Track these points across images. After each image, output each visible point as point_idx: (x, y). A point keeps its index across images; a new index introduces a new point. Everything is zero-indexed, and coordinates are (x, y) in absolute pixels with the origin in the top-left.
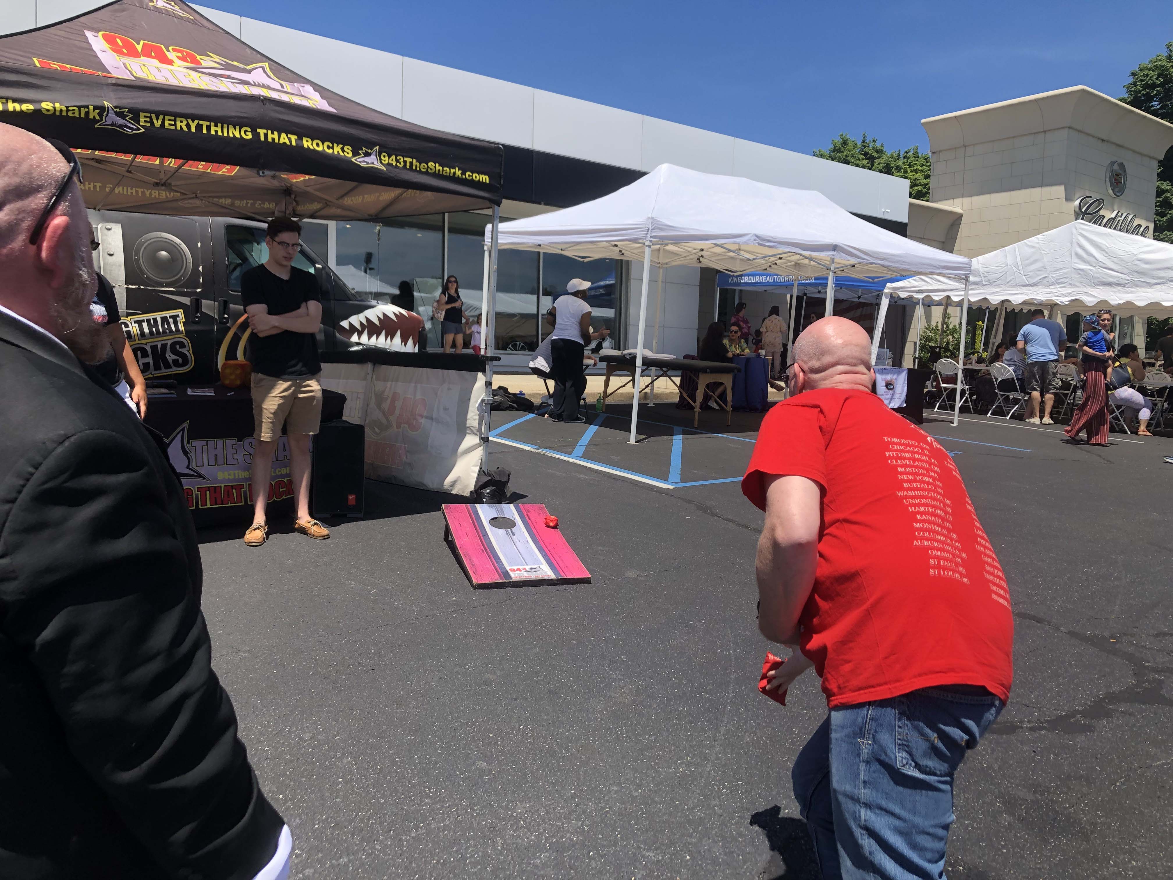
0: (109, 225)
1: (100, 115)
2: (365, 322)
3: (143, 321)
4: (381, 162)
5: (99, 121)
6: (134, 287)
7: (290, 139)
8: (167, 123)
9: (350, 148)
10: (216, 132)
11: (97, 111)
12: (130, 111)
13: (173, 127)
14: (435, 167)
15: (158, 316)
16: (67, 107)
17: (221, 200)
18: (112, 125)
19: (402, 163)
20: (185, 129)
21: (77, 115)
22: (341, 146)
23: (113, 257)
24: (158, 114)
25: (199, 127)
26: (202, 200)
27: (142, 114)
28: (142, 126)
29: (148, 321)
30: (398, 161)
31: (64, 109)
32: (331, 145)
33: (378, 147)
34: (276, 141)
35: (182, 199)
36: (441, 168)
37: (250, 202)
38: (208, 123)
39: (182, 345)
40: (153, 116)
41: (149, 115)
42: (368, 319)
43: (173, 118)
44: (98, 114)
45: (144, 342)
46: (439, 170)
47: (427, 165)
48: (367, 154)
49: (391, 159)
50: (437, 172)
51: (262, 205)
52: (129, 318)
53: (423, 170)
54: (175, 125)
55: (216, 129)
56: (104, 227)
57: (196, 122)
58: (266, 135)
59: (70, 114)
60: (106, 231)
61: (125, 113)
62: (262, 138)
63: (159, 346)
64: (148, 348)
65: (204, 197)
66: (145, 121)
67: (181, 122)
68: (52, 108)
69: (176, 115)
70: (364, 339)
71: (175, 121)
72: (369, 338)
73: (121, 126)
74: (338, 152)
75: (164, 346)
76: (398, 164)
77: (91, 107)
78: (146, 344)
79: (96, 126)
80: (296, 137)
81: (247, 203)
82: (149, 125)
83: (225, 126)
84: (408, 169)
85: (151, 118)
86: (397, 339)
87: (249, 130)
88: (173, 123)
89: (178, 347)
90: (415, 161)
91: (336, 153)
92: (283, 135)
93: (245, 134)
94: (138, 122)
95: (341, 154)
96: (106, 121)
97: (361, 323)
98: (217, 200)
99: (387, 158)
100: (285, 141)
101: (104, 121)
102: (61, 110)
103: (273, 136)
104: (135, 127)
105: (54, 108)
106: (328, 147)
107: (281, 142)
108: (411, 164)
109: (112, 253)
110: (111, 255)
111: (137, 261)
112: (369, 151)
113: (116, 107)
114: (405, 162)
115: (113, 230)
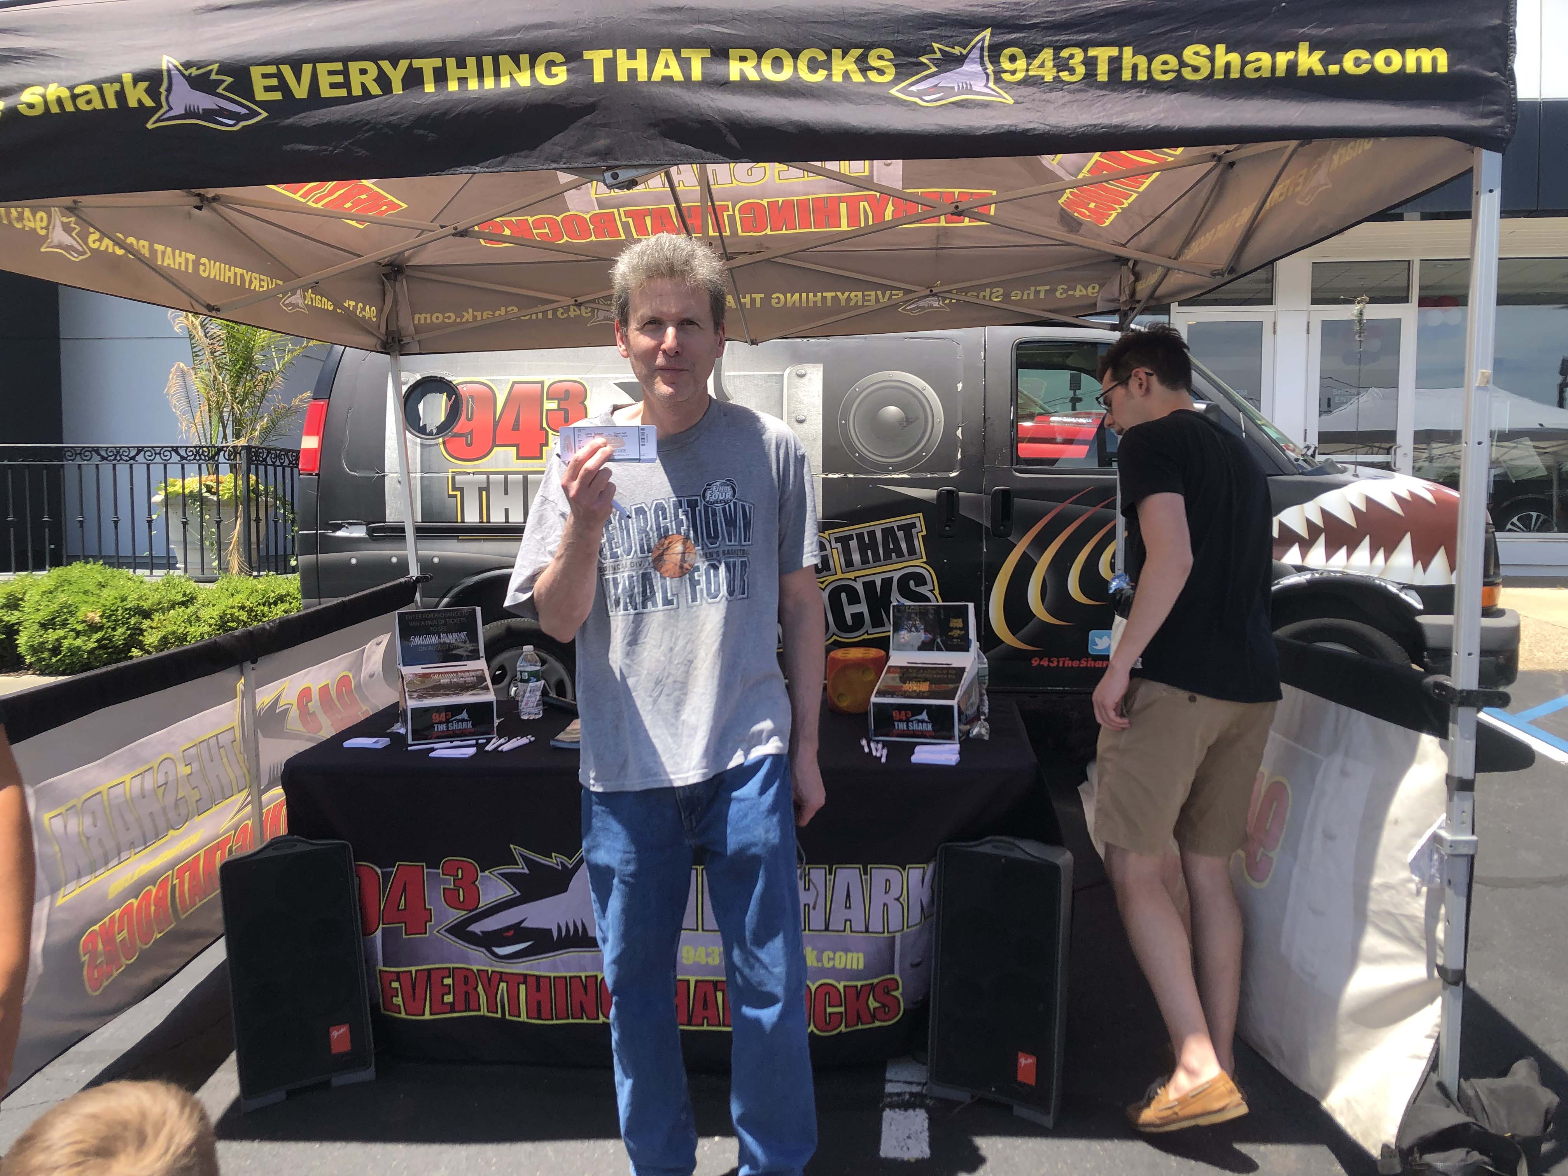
0: (802, 369)
1: (152, 92)
2: (1318, 521)
3: (851, 537)
4: (998, 80)
5: (153, 111)
6: (836, 476)
7: (685, 64)
8: (324, 81)
9: (888, 53)
10: (463, 81)
11: (143, 85)
12: (226, 68)
13: (343, 93)
14: (1212, 59)
15: (878, 527)
16: (71, 88)
17: (982, 294)
18: (189, 114)
19: (1081, 70)
20: (375, 89)
21: (98, 105)
22: (856, 52)
23: (805, 425)
24: (296, 62)
25: (413, 79)
26: (944, 299)
27: (256, 73)
28: (260, 104)
29: (860, 536)
30: (1062, 65)
31: (65, 93)
32: (822, 57)
33: (987, 33)
34: (642, 76)
35: (905, 302)
36: (1234, 58)
37: (1043, 289)
38: (438, 63)
39: (920, 580)
40: (287, 71)
41: (272, 69)
42: (1325, 514)
43: (339, 66)
44: (147, 91)
45: (852, 575)
46: (1228, 65)
47: (1179, 57)
48: (951, 62)
49: (1037, 62)
50: (1219, 75)
51: (1070, 293)
52: (827, 532)
53: (1159, 77)
54: (347, 84)
55: (462, 73)
56: (794, 373)
57: (403, 64)
58: (610, 66)
59: (82, 104)
60: (797, 379)
61: (213, 77)
62: (599, 77)
63: (878, 584)
64: (859, 587)
65: (950, 292)
66: (268, 89)
67: (363, 72)
68: (41, 99)
69: (347, 56)
70: (1317, 557)
71: (345, 73)
72: (1329, 556)
73: (209, 115)
74: (846, 74)
75: (887, 582)
76: (1065, 76)
77: (127, 78)
78: (855, 580)
79: (150, 126)
80: (707, 53)
81: (1037, 292)
82: (277, 96)
83: (488, 61)
84: (1103, 86)
85: (279, 75)
86: (1403, 556)
87: (559, 57)
88: (340, 79)
89: (912, 583)
90: (1128, 51)
91: (837, 78)
92: (666, 55)
93: (549, 74)
94: (249, 93)
95: (857, 78)
96: (171, 108)
97: (1310, 524)
98: (975, 294)
99: (1021, 63)
100: (667, 72)
101: (165, 108)
102: (59, 101)
103: (632, 64)
104: (243, 111)
105: (44, 96)
106: (814, 65)
107: (656, 77)
108: (1115, 64)
109: (803, 418)
110: (801, 422)
111: (845, 428)
112: (957, 50)
113: (187, 65)
114: (1090, 63)
115: (808, 376)
